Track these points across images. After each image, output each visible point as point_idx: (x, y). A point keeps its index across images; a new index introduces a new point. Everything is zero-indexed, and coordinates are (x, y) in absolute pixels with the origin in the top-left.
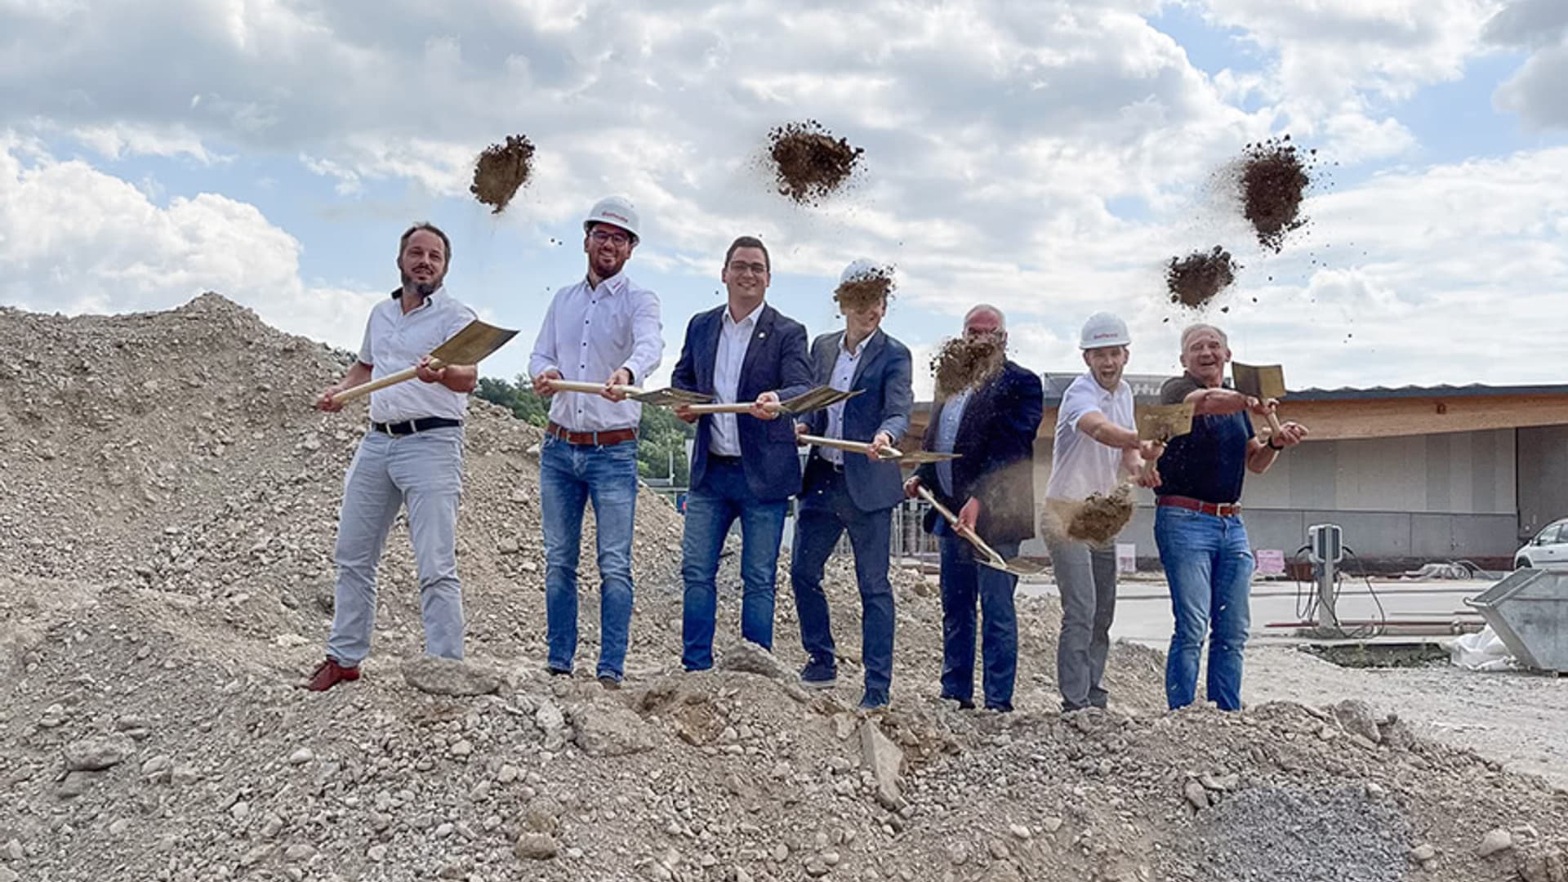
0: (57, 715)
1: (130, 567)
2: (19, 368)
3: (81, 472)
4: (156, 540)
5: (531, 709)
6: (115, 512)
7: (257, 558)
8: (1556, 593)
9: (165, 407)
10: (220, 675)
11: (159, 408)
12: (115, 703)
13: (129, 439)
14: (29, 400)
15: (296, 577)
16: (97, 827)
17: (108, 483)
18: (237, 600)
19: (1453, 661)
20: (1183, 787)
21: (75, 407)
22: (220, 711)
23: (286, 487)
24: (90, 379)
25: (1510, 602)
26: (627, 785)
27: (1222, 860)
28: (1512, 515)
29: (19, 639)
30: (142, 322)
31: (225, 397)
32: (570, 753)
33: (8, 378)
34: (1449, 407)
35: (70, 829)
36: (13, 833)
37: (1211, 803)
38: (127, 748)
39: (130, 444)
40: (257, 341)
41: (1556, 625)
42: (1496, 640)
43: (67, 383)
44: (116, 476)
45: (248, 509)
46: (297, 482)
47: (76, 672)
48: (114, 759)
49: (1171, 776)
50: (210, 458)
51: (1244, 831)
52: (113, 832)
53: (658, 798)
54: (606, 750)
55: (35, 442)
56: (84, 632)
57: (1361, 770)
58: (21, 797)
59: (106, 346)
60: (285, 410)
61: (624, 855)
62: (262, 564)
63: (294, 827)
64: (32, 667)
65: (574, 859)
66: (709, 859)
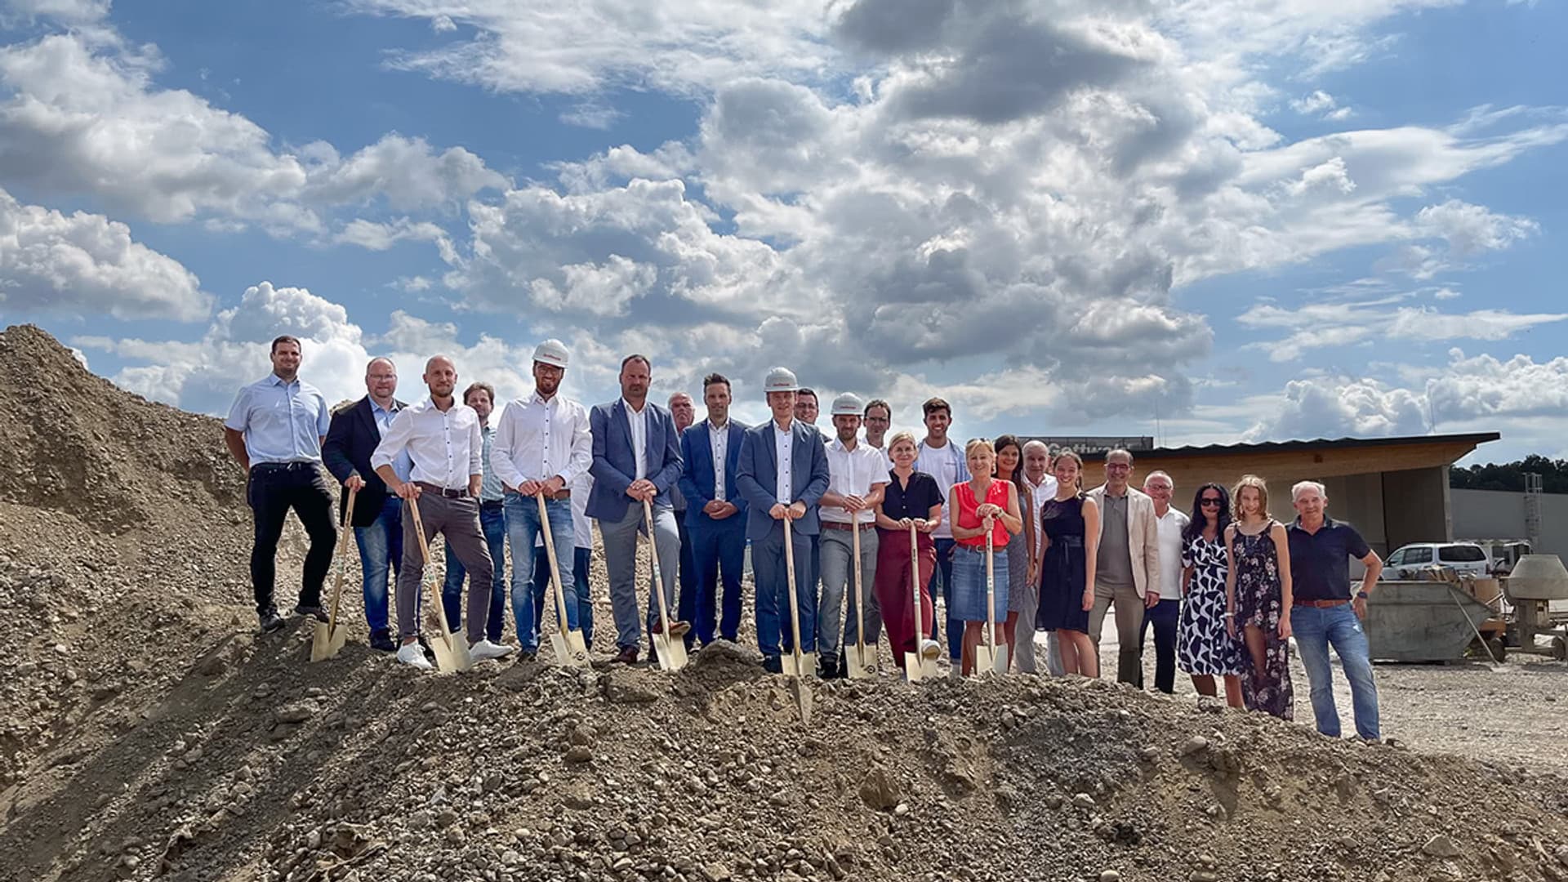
0: (265, 690)
5: (577, 673)
12: (302, 682)
16: (299, 756)
20: (1001, 715)
26: (638, 717)
27: (1023, 761)
28: (1382, 544)
29: (239, 643)
32: (601, 699)
33: (207, 466)
34: (1324, 457)
35: (282, 759)
36: (245, 762)
37: (1017, 725)
38: (314, 709)
47: (276, 663)
48: (308, 715)
49: (993, 709)
51: (1037, 742)
52: (309, 758)
53: (657, 726)
54: (623, 699)
57: (1120, 704)
61: (635, 760)
64: (245, 661)
65: (603, 762)
66: (689, 764)
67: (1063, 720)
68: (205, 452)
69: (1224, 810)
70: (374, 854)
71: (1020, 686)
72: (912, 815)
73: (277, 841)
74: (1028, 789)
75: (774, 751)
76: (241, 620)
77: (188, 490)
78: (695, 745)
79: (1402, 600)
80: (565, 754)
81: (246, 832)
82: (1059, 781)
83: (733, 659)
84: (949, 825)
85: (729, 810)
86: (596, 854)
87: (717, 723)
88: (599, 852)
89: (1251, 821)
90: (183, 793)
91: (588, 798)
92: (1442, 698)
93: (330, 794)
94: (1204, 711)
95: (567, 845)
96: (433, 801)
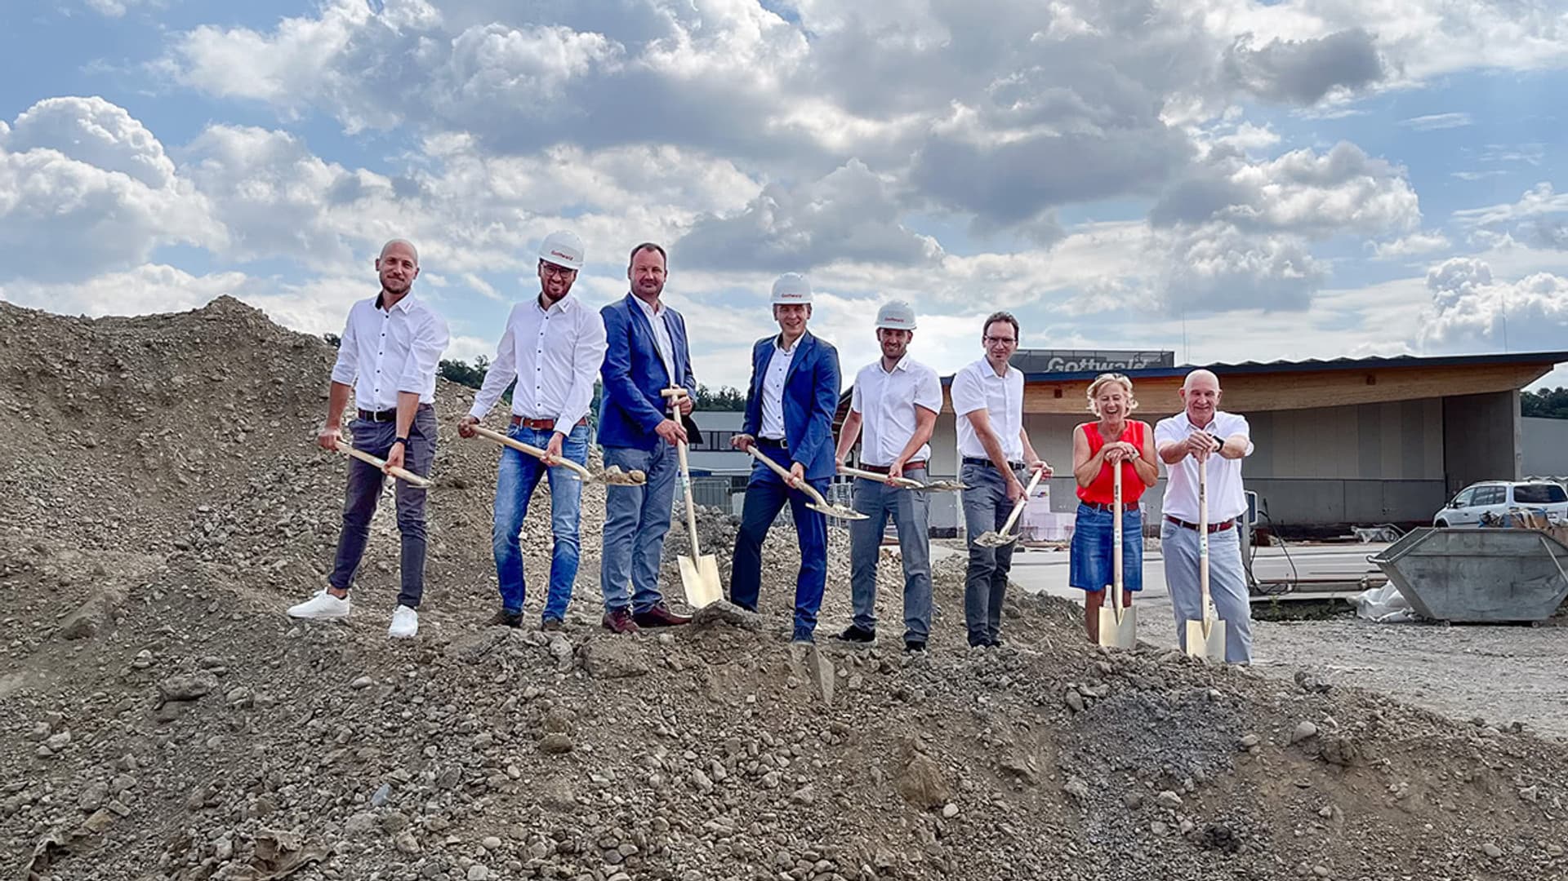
0: (146, 659)
1: (170, 541)
2: (60, 367)
3: (120, 459)
4: (191, 518)
5: (546, 641)
6: (153, 494)
7: (282, 532)
8: (1447, 549)
9: (191, 400)
10: (282, 624)
11: (185, 400)
12: (194, 648)
13: (161, 429)
14: (71, 395)
15: (321, 546)
16: (196, 743)
17: (144, 467)
18: (278, 565)
19: (1359, 614)
20: (1065, 695)
21: (111, 401)
22: (285, 652)
23: (304, 470)
24: (124, 376)
25: (1406, 558)
26: (625, 698)
27: (1094, 751)
28: (1440, 481)
29: (109, 598)
30: (161, 322)
31: (244, 390)
32: (578, 675)
33: (52, 376)
34: (1378, 378)
35: (174, 746)
36: (127, 750)
37: (1086, 707)
38: (211, 682)
39: (162, 433)
40: (269, 339)
41: (1447, 578)
42: (1397, 594)
43: (102, 379)
44: (153, 461)
45: (271, 489)
46: (312, 465)
47: (158, 624)
48: (204, 691)
49: (1055, 687)
50: (233, 444)
51: (1111, 728)
52: (210, 745)
53: (649, 708)
54: (606, 673)
55: (79, 432)
56: (161, 591)
57: (1208, 681)
58: (128, 723)
59: (134, 346)
60: (298, 400)
61: (624, 750)
62: (286, 537)
63: (361, 736)
64: (121, 621)
65: (586, 753)
66: (690, 755)
67: (1141, 702)
68: (48, 358)
69: (1340, 812)
70: (304, 868)
71: (1086, 660)
72: (964, 817)
73: (175, 849)
74: (1100, 786)
75: (793, 739)
76: (106, 569)
77: (28, 406)
78: (696, 731)
79: (1487, 550)
80: (538, 744)
81: (133, 837)
82: (1139, 775)
83: (734, 624)
84: (1009, 829)
85: (742, 812)
86: (583, 869)
87: (721, 704)
88: (588, 866)
89: (1373, 825)
90: (48, 788)
91: (571, 798)
92: (1537, 667)
93: (241, 792)
94: (1309, 691)
95: (548, 857)
96: (375, 801)
